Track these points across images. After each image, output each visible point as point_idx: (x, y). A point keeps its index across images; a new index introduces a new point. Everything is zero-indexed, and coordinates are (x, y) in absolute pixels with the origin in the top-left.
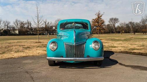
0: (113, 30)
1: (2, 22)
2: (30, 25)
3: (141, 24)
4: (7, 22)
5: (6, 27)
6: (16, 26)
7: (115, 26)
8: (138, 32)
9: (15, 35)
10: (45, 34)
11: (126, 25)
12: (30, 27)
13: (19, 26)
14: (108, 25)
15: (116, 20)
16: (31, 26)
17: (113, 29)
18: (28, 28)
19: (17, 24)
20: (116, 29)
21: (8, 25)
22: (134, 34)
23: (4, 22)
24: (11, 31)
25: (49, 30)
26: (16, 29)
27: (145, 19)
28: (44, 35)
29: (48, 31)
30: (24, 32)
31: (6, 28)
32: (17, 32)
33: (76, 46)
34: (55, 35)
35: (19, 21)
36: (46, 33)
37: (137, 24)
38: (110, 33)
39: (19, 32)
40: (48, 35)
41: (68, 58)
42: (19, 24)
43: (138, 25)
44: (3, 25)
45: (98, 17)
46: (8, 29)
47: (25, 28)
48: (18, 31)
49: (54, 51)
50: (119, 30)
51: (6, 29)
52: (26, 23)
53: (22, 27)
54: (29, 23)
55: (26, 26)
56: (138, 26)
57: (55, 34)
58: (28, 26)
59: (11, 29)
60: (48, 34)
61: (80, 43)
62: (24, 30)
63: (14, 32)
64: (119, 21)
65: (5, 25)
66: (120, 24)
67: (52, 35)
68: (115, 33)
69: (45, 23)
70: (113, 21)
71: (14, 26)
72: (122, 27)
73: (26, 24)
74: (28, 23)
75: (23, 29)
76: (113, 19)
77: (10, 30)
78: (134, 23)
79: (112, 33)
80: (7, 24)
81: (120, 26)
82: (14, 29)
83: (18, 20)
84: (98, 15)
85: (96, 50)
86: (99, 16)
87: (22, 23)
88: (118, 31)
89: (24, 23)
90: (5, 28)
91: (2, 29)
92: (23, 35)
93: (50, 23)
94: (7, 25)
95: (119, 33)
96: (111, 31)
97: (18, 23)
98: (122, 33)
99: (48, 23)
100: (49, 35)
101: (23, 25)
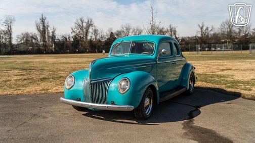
1: (131, 31)
2: (175, 34)
25: (208, 41)
29: (205, 43)
33: (91, 84)
49: (69, 89)
54: (173, 31)
55: (167, 35)
58: (171, 36)
69: (202, 28)
73: (167, 31)
74: (171, 30)
80: (138, 32)
85: (121, 93)
87: (161, 31)
93: (210, 29)
99: (207, 29)
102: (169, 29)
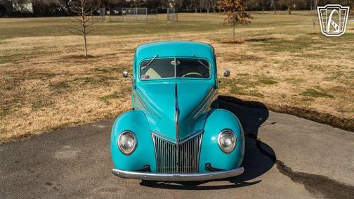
0: (268, 2)
9: (26, 14)
10: (99, 12)
24: (14, 6)
28: (98, 14)
30: (47, 8)
33: (179, 146)
34: (125, 14)
36: (101, 11)
38: (261, 10)
39: (33, 7)
40: (106, 14)
48: (31, 4)
50: (284, 3)
57: (124, 12)
60: (108, 12)
61: (188, 137)
63: (22, 7)
67: (117, 15)
68: (273, 10)
77: (11, 3)
79: (266, 10)
85: (226, 153)
88: (283, 6)
92: (45, 16)
95: (282, 10)
96: (265, 5)
98: (292, 9)
100: (110, 15)
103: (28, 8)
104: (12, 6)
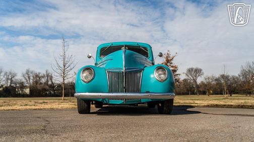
0: (193, 89)
1: (3, 74)
2: (51, 79)
3: (241, 78)
4: (10, 73)
5: (9, 81)
6: (27, 81)
7: (196, 82)
8: (237, 93)
9: (24, 96)
11: (216, 80)
12: (50, 83)
13: (31, 81)
14: (185, 80)
15: (198, 72)
16: (52, 82)
17: (193, 87)
18: (47, 84)
19: (29, 78)
20: (198, 87)
21: (13, 79)
22: (231, 96)
23: (6, 74)
24: (17, 90)
26: (26, 86)
27: (247, 70)
30: (40, 91)
31: (9, 84)
32: (27, 91)
35: (32, 72)
37: (234, 79)
38: (188, 94)
39: (30, 90)
41: (113, 93)
42: (32, 78)
43: (236, 80)
44: (4, 79)
45: (166, 60)
46: (12, 85)
47: (41, 83)
48: (29, 89)
49: (89, 82)
50: (204, 90)
51: (9, 86)
52: (44, 75)
53: (36, 82)
55: (43, 80)
56: (236, 82)
58: (48, 81)
59: (18, 85)
62: (39, 87)
63: (22, 91)
64: (203, 73)
65: (8, 79)
66: (206, 79)
68: (196, 94)
70: (193, 73)
71: (24, 80)
72: (209, 83)
73: (43, 77)
74: (48, 76)
75: (38, 85)
76: (192, 69)
77: (15, 88)
78: (228, 76)
79: (191, 94)
80: (11, 77)
81: (205, 81)
82: (22, 86)
83: (30, 70)
84: (167, 57)
85: (161, 81)
86: (169, 58)
87: (37, 76)
89: (40, 75)
90: (7, 83)
91: (2, 86)
92: (37, 97)
94: (11, 79)
95: (203, 94)
97: (31, 75)
98: (210, 94)
101: (38, 79)
102: (45, 74)
103: (26, 91)
104: (15, 90)
